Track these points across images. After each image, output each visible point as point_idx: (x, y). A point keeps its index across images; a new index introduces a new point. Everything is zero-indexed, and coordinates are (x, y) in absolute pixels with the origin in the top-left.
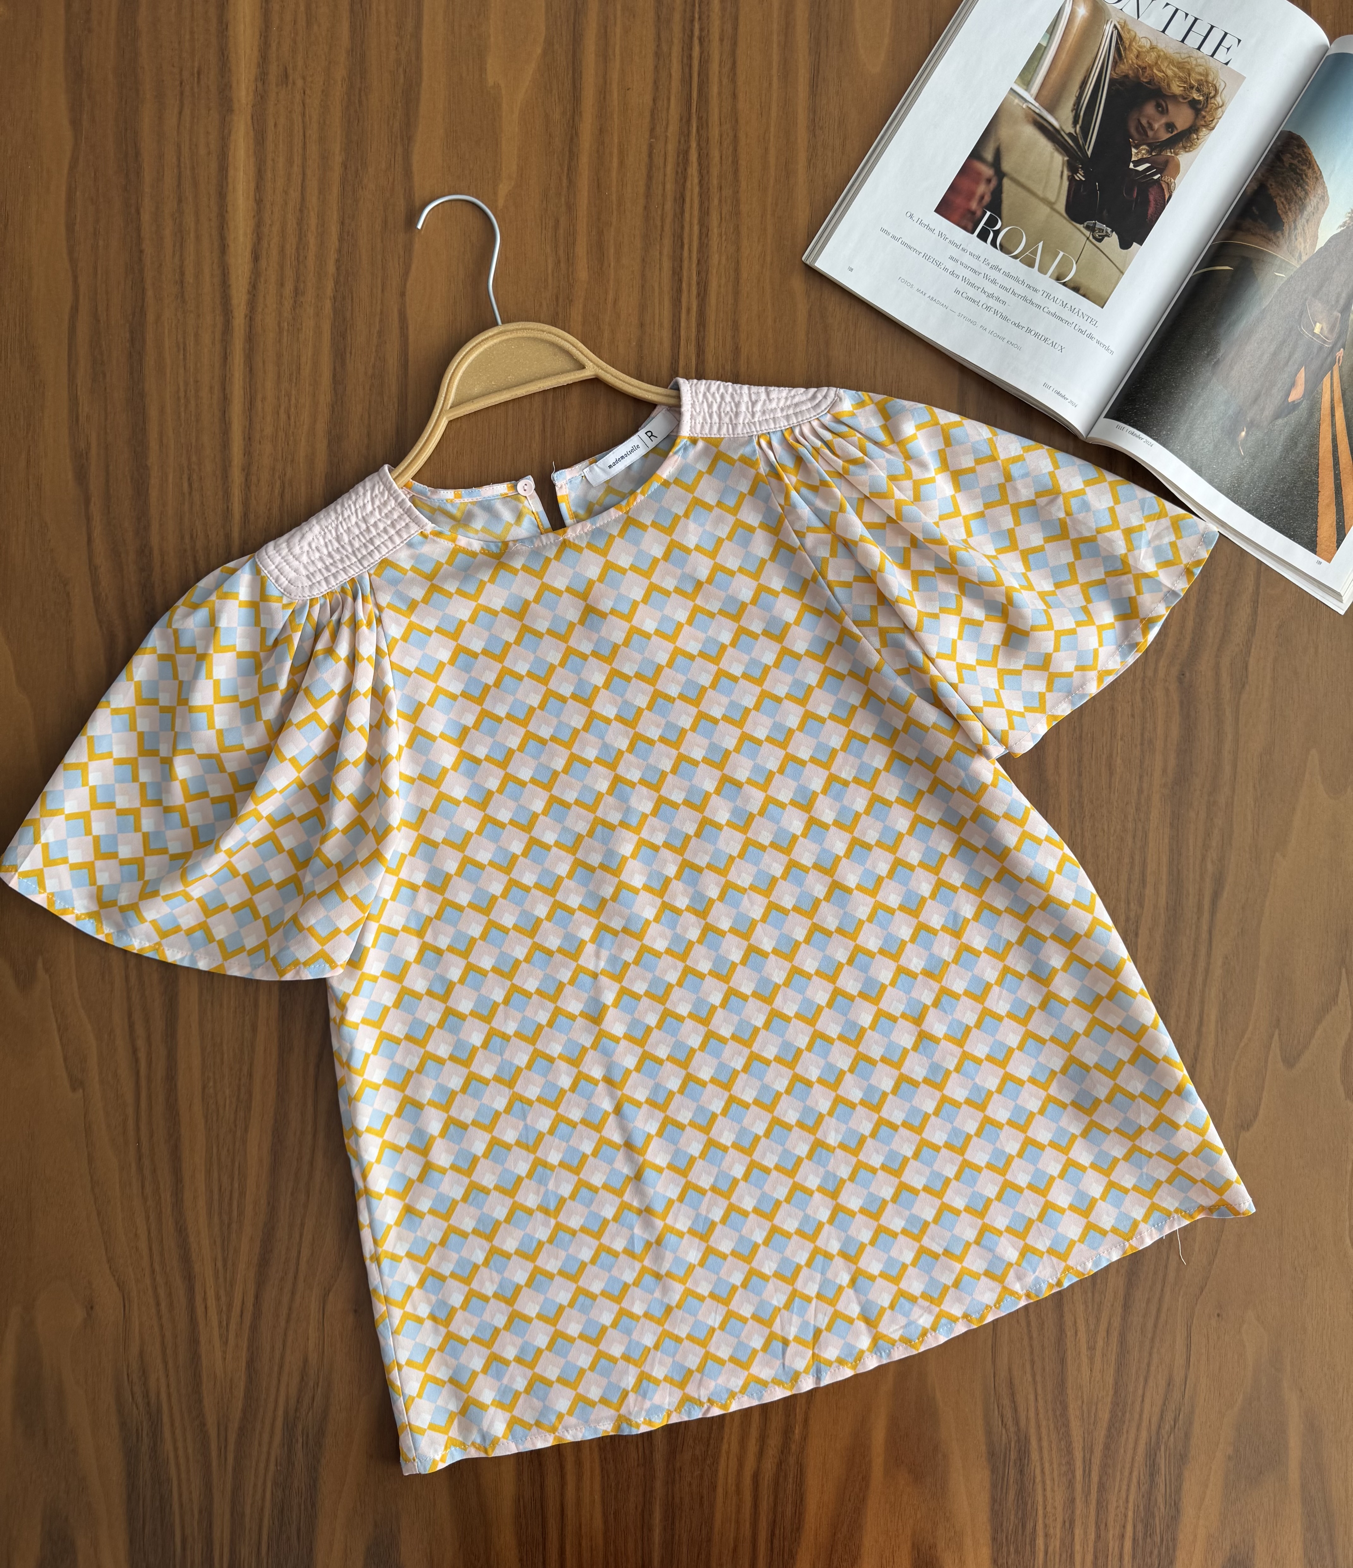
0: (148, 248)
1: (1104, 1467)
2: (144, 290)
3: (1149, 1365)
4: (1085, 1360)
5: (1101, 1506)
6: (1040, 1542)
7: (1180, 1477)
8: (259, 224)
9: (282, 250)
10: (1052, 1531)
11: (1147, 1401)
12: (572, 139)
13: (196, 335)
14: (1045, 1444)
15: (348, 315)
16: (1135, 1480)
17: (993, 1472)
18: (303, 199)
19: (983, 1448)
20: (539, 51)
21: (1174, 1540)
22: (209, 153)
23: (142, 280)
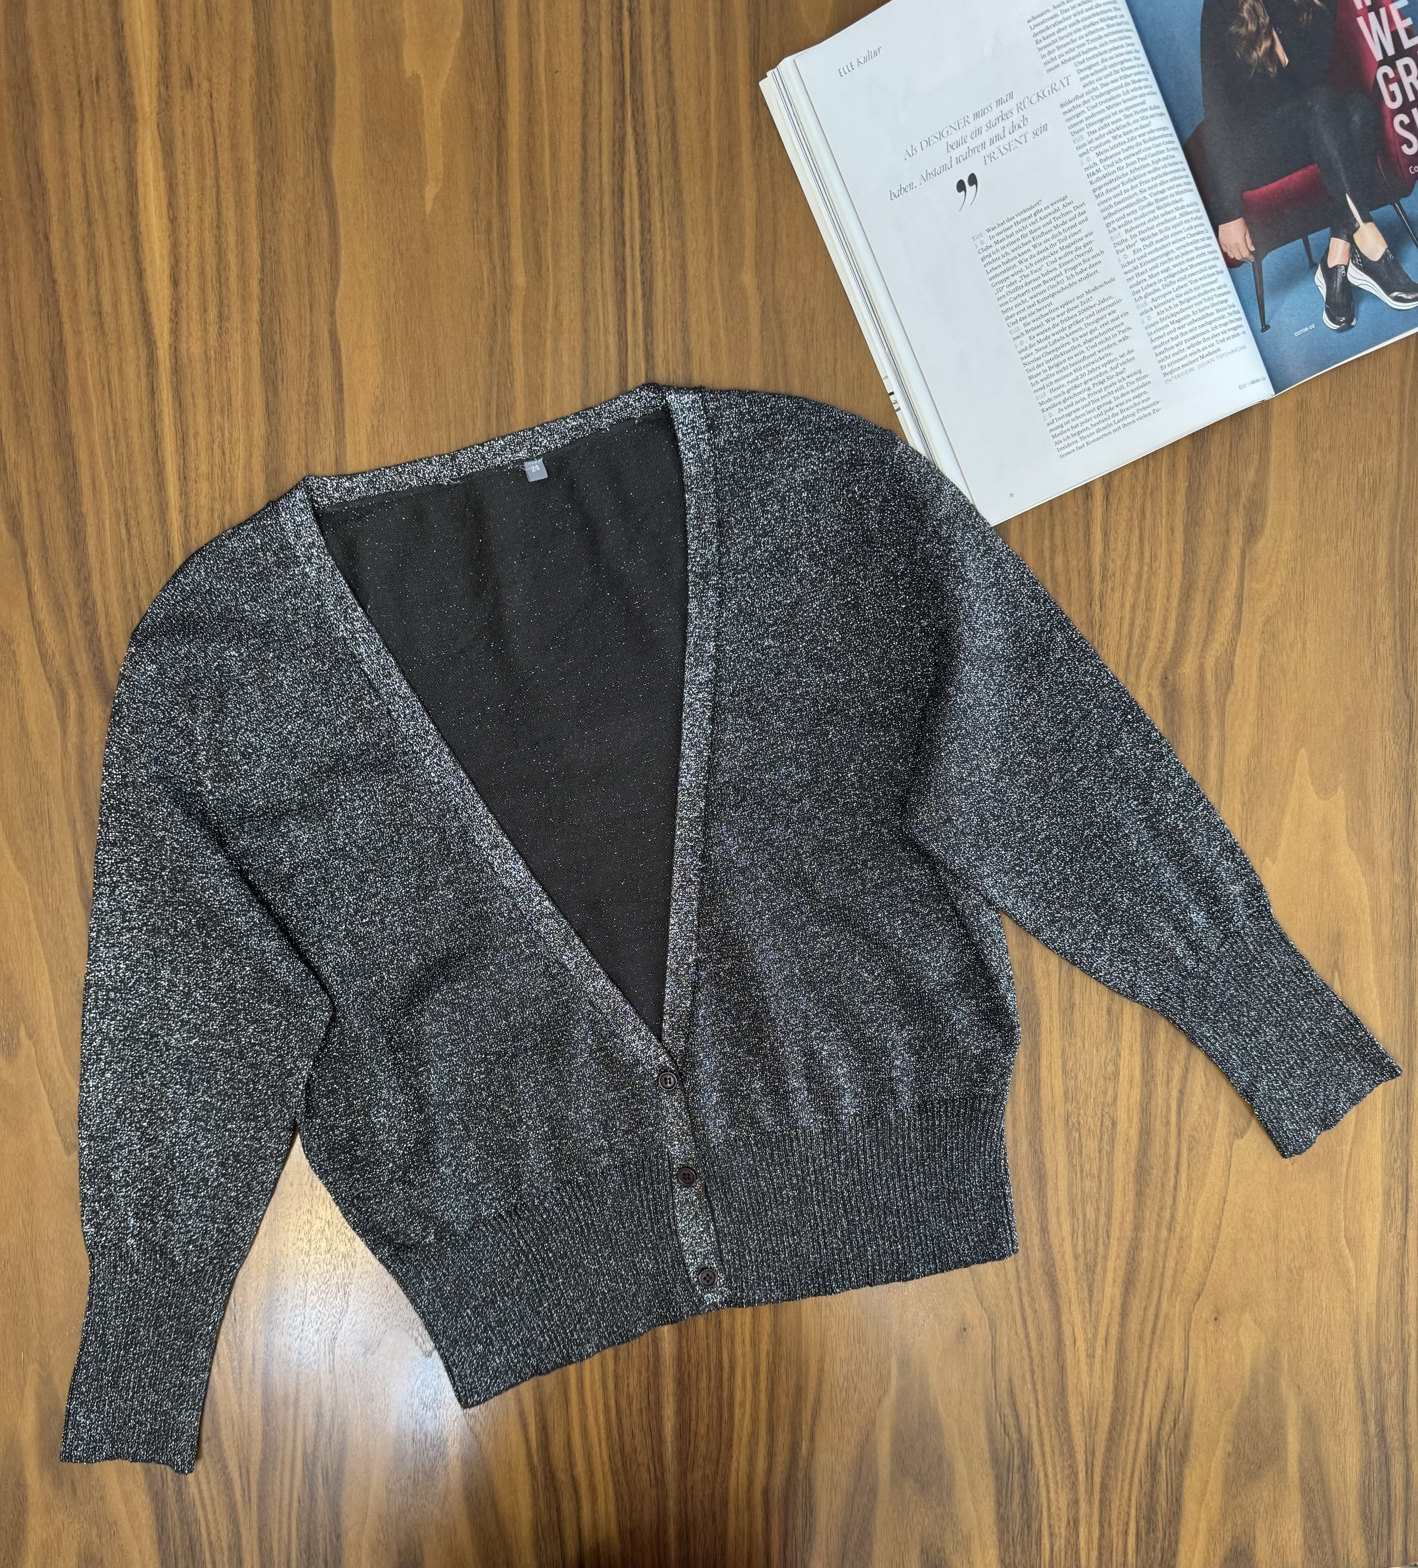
0: (61, 277)
1: (1106, 1468)
2: (61, 324)
3: (1148, 1370)
4: (1084, 1368)
5: (1104, 1504)
6: (1046, 1541)
7: (1181, 1474)
8: (175, 246)
9: (202, 273)
10: (1057, 1530)
11: (1147, 1405)
12: (499, 132)
13: (120, 370)
14: (1047, 1449)
15: (277, 339)
16: (1136, 1480)
17: (998, 1478)
18: (219, 213)
19: (987, 1455)
20: (458, 34)
21: (1177, 1534)
22: (116, 169)
23: (58, 313)
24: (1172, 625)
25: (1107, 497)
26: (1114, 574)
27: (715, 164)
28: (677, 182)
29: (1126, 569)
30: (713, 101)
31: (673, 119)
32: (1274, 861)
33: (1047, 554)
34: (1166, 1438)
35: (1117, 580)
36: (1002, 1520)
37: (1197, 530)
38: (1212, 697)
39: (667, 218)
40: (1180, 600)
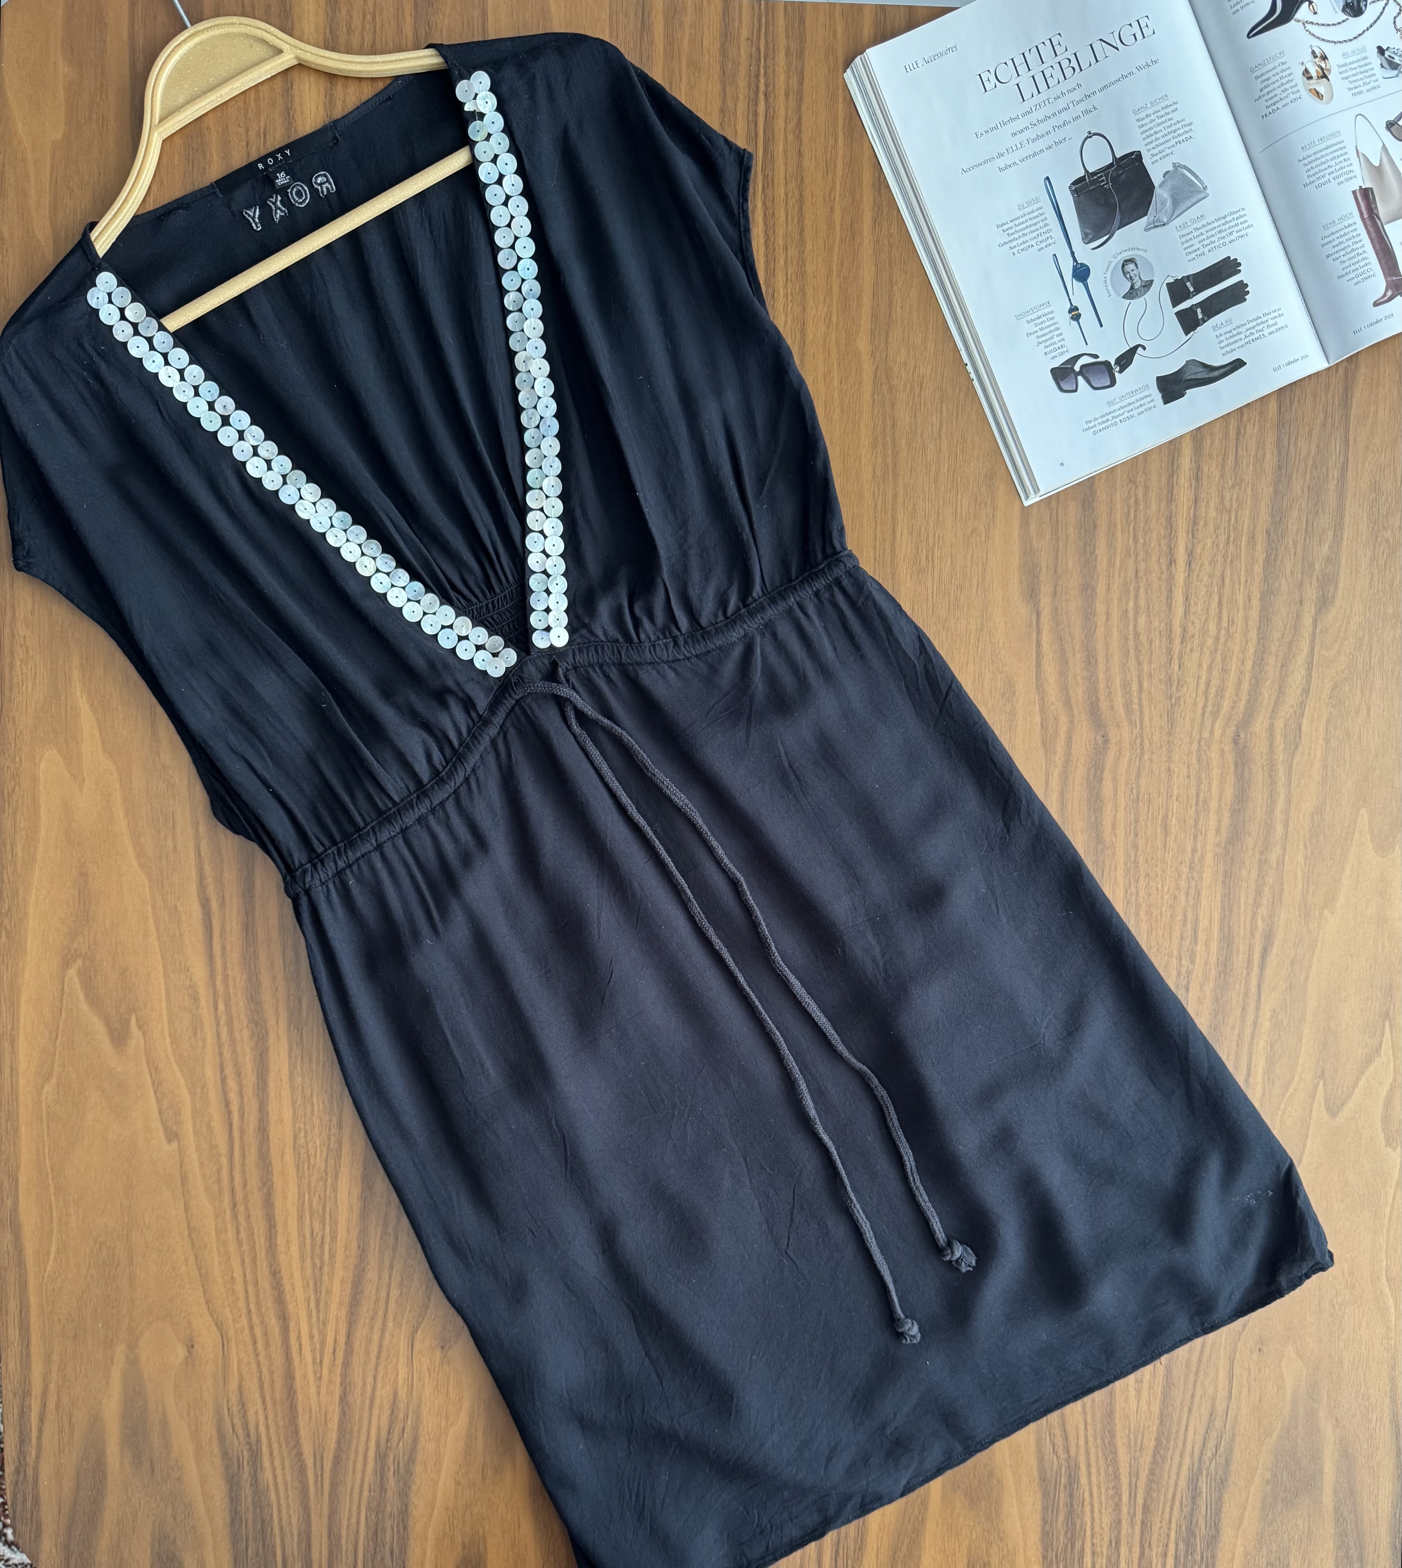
24: (1246, 686)
25: (1190, 564)
26: (1193, 636)
27: (838, 238)
28: (802, 253)
29: (1204, 631)
30: (838, 182)
31: (801, 195)
32: (1333, 913)
33: (1131, 614)
34: (1208, 1462)
35: (1196, 642)
36: (1047, 1536)
37: (1272, 597)
38: (1280, 756)
39: (790, 285)
40: (1254, 663)
